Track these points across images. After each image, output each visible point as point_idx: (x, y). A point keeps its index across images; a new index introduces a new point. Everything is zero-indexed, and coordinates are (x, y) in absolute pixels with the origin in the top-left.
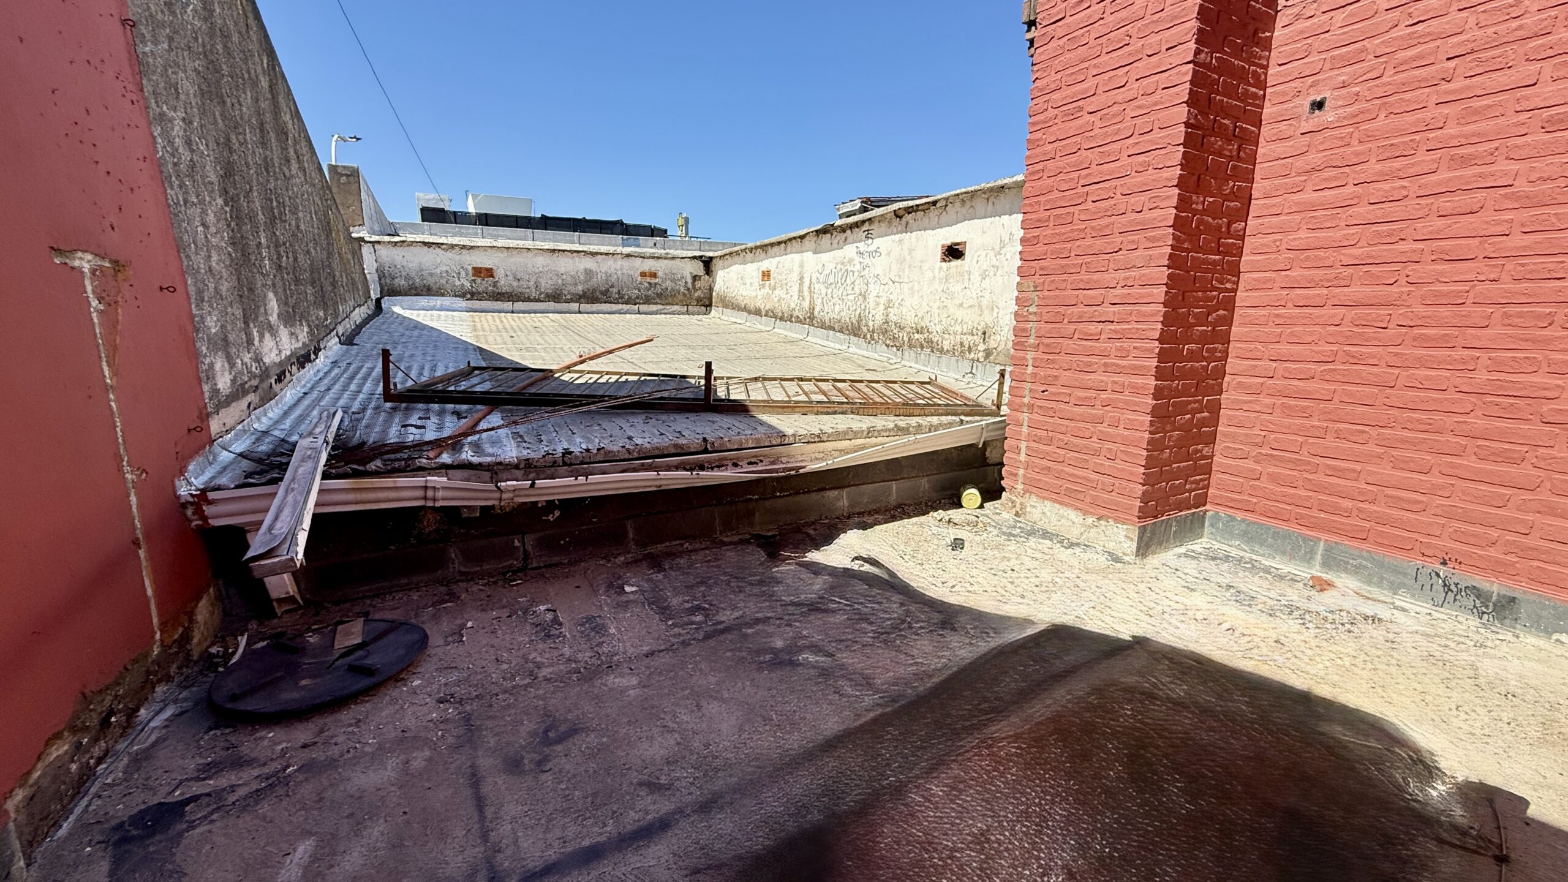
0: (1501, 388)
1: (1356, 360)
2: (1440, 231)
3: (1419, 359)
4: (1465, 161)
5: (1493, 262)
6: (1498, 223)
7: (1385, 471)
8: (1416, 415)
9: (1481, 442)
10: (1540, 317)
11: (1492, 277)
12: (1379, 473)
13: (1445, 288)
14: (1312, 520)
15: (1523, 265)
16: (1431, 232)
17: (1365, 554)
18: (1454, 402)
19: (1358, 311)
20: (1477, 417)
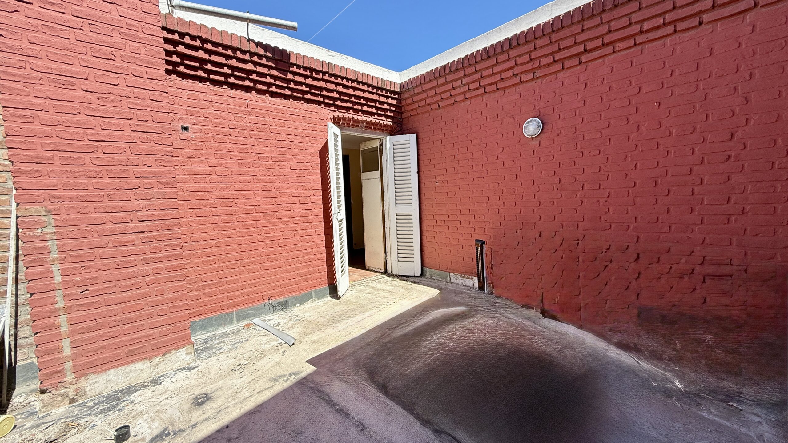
0: (269, 238)
1: (227, 236)
2: (242, 188)
3: (247, 233)
4: (242, 165)
5: (257, 199)
6: (256, 187)
7: (246, 276)
8: (250, 253)
9: (268, 257)
10: (271, 216)
11: (259, 204)
12: (245, 277)
13: (248, 208)
14: (227, 305)
15: (265, 200)
16: (239, 188)
17: (249, 308)
18: (259, 246)
19: (223, 217)
20: (265, 249)
